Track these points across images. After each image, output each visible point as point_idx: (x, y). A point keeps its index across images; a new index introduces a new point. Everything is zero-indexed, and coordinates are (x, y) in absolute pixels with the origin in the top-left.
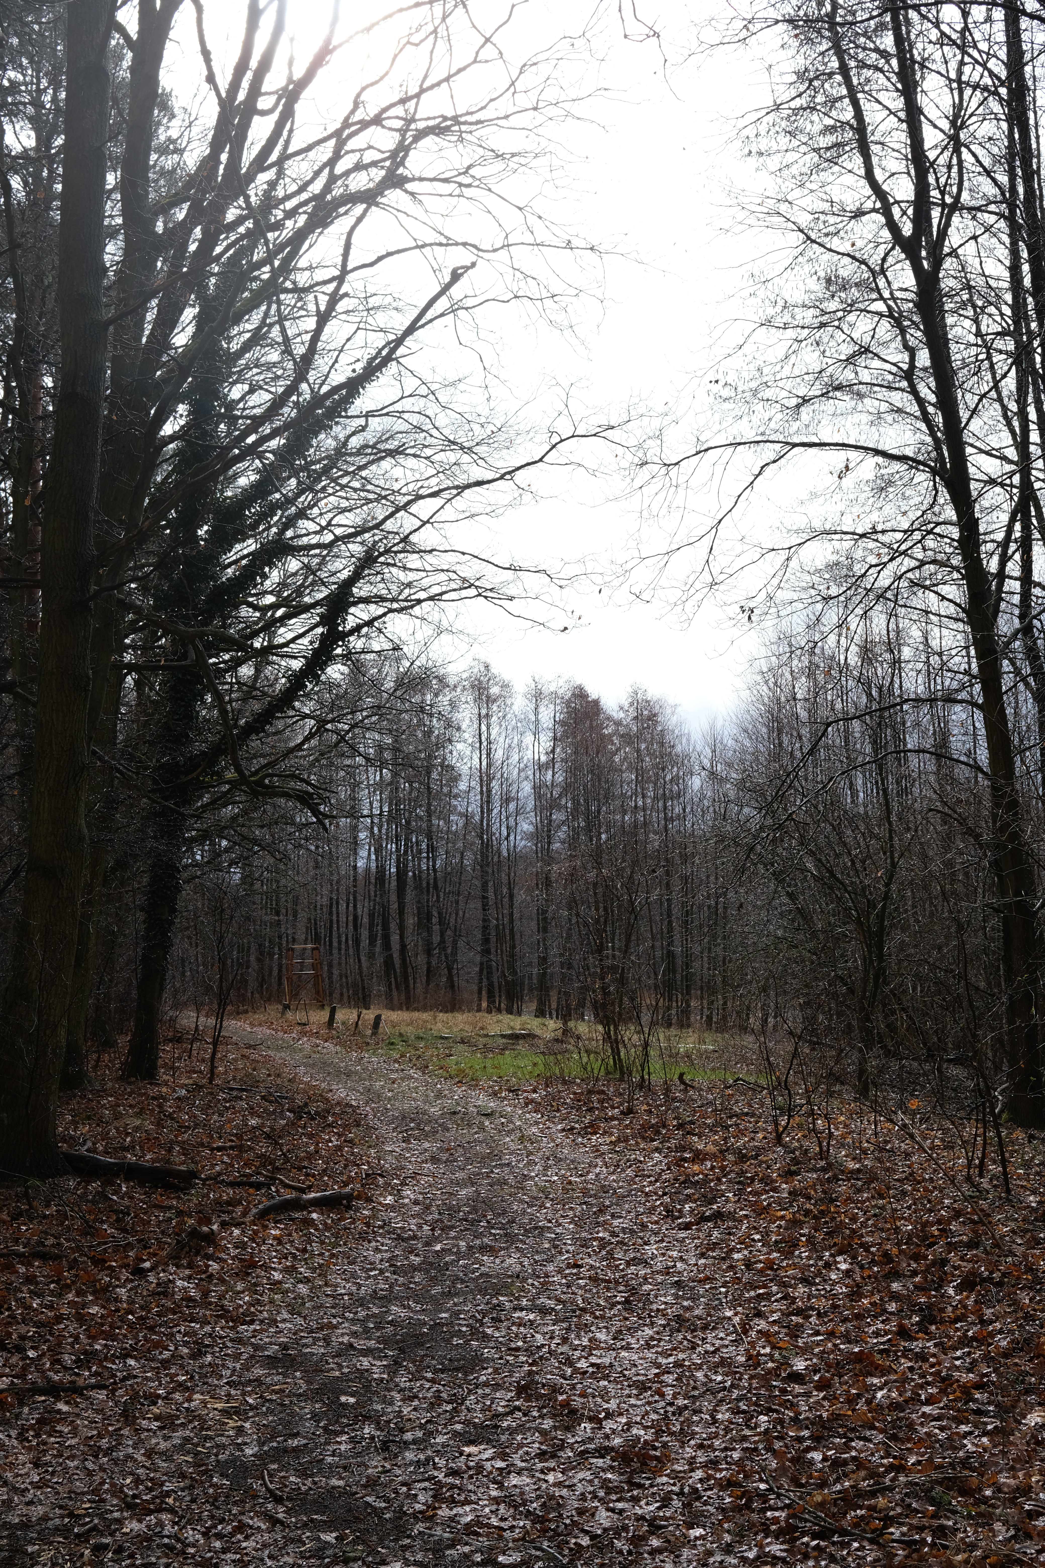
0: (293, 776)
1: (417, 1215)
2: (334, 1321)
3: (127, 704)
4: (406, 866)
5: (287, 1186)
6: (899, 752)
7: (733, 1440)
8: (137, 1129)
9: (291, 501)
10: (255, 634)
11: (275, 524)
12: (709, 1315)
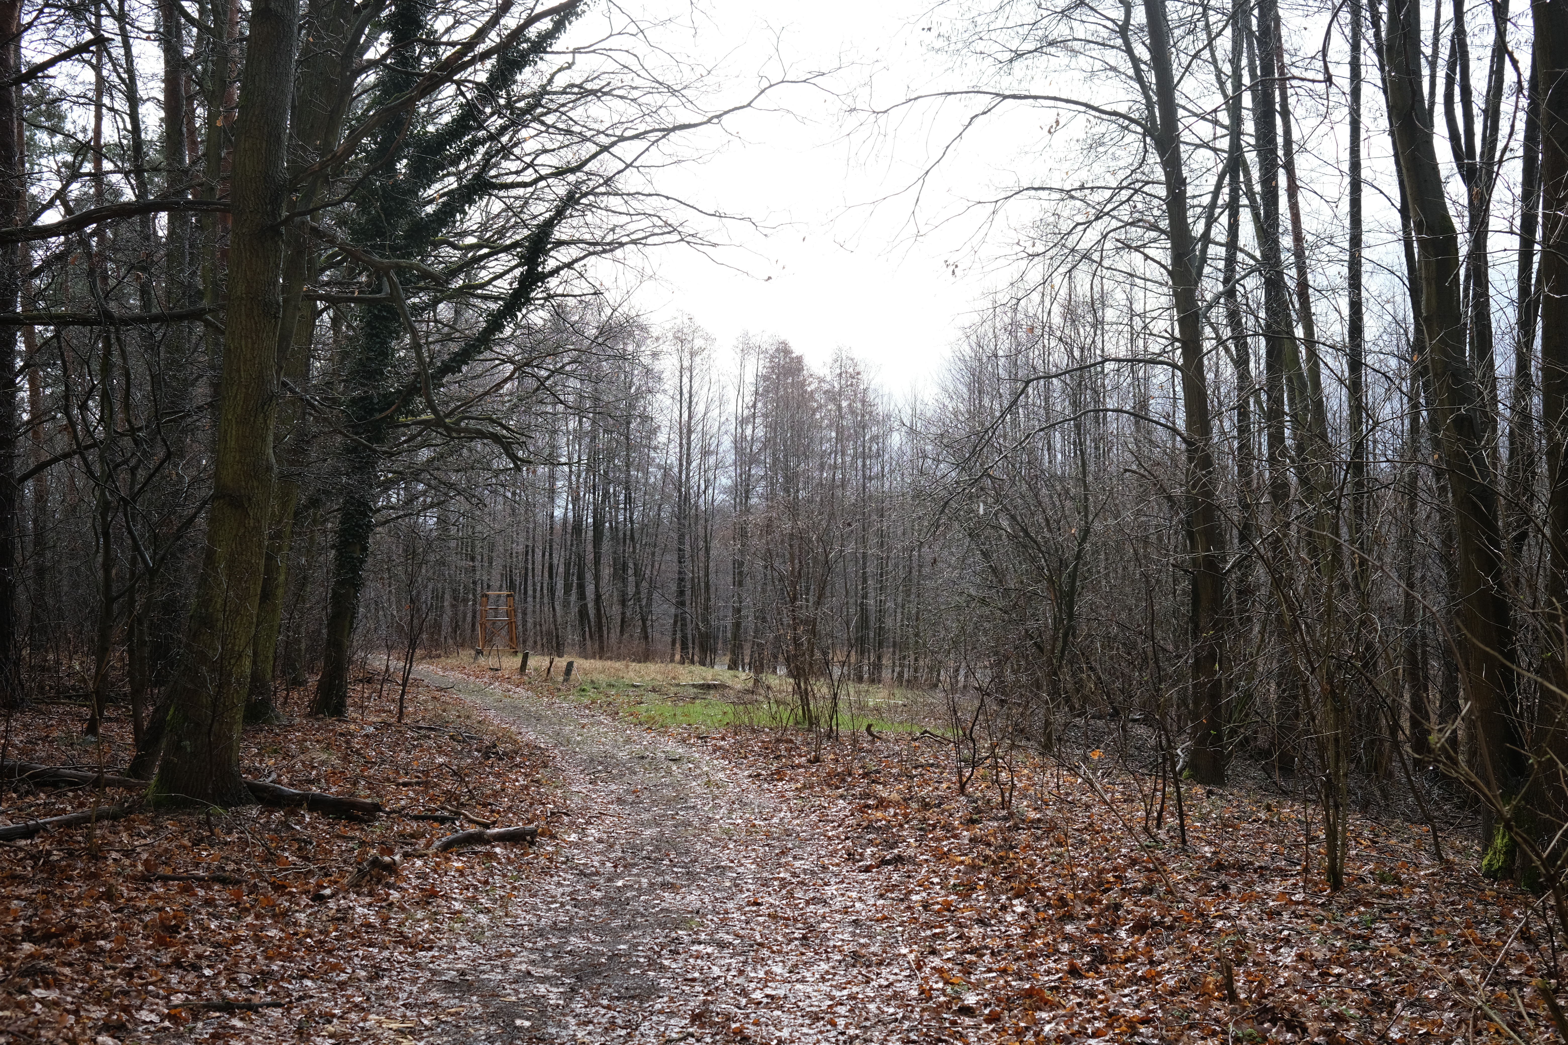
0: (492, 421)
1: (601, 853)
2: (513, 950)
4: (603, 516)
5: (471, 821)
6: (1098, 411)
8: (323, 763)
9: (494, 137)
10: (454, 275)
11: (478, 162)
12: (885, 952)
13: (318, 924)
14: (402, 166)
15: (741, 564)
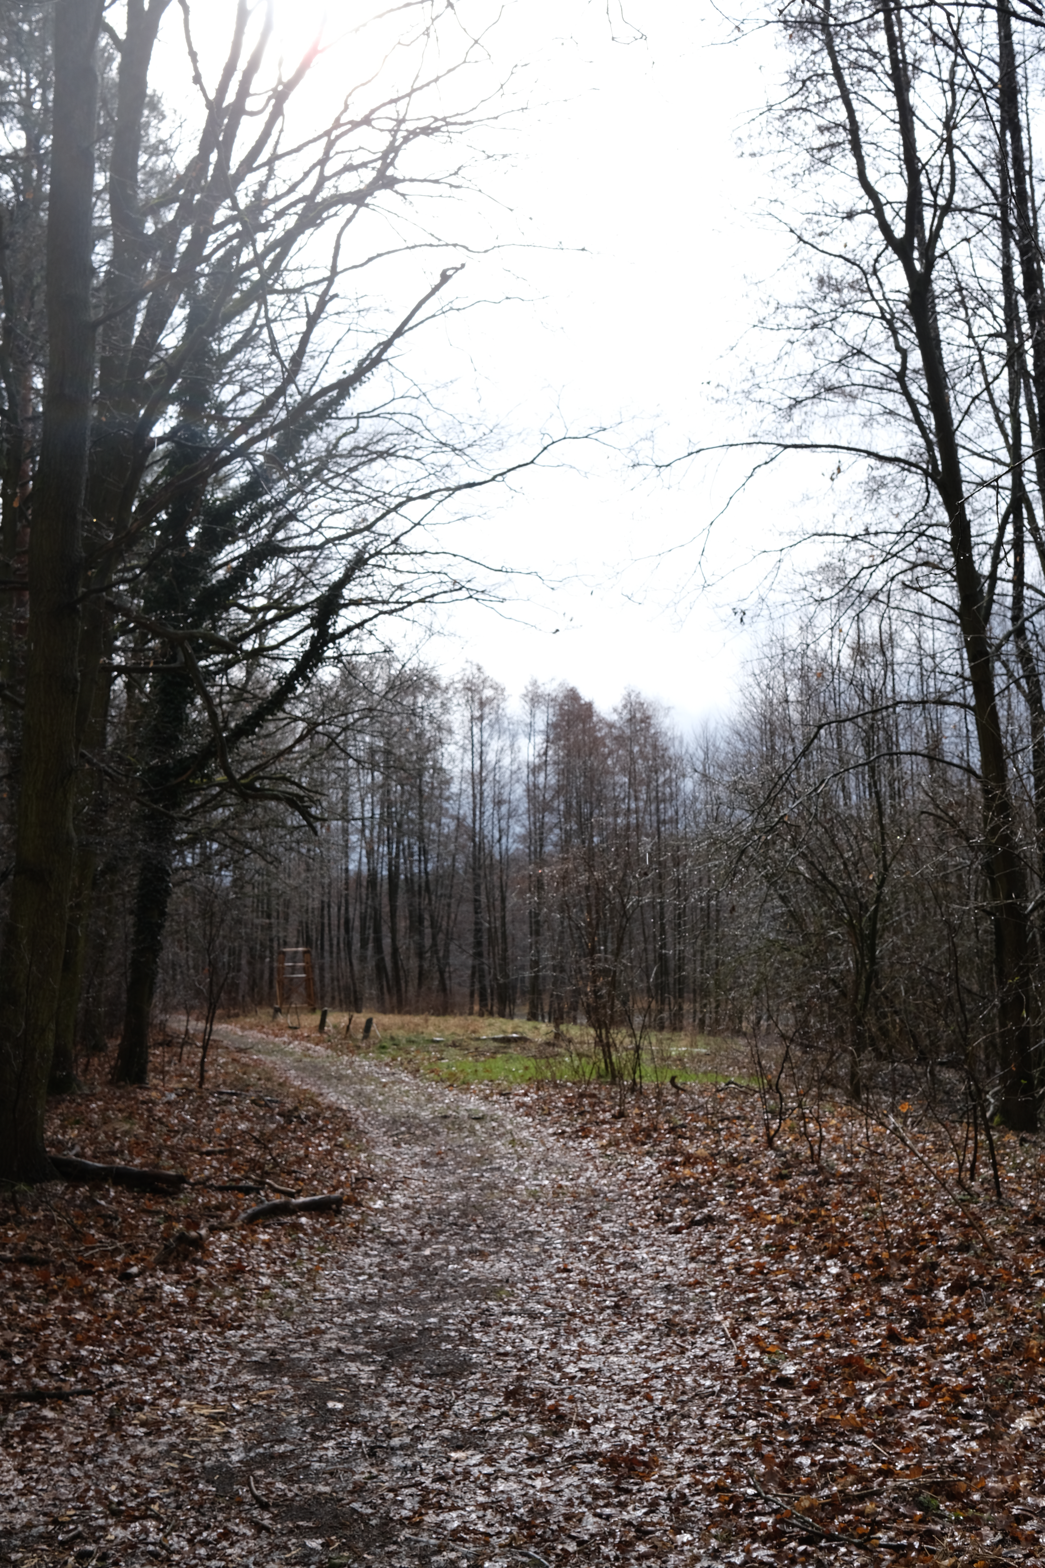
0: (285, 779)
1: (407, 1220)
2: (323, 1326)
3: (118, 707)
4: (397, 867)
5: (275, 1191)
6: (891, 755)
7: (721, 1445)
8: (126, 1133)
9: (281, 503)
10: (245, 637)
11: (266, 526)
12: (698, 1319)
13: (126, 1305)
14: (193, 534)
15: (537, 915)
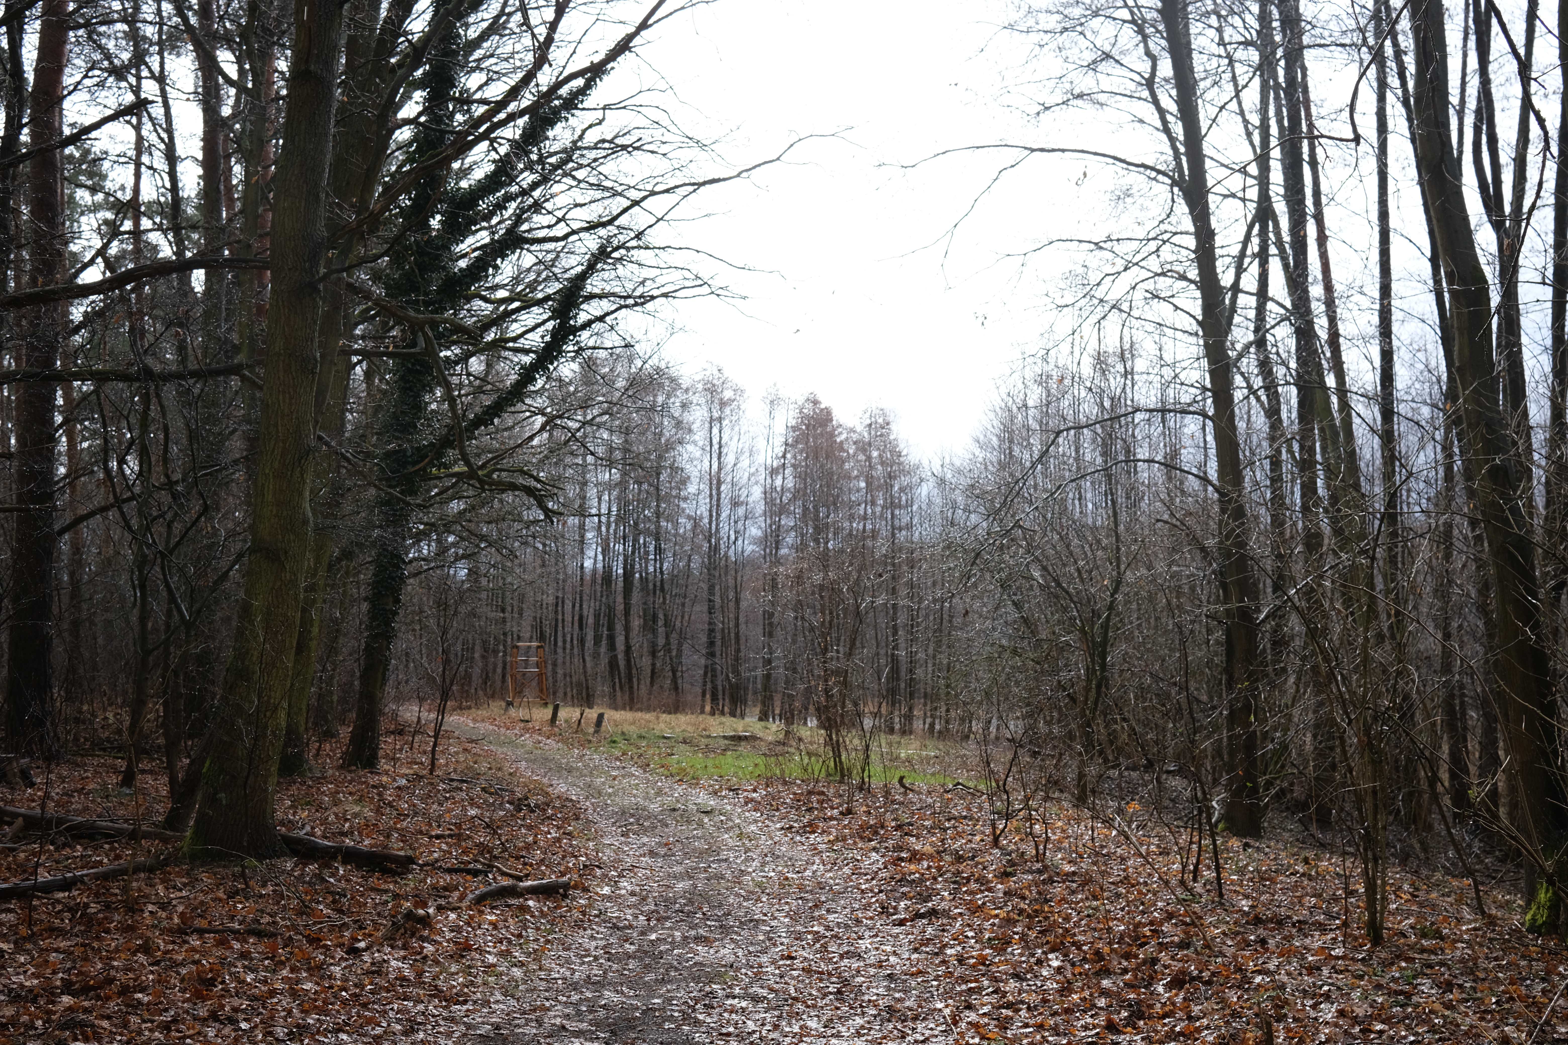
0: (522, 473)
1: (634, 906)
2: (547, 1004)
3: (357, 395)
4: (633, 566)
5: (504, 874)
6: (1129, 461)
8: (356, 815)
9: (525, 193)
10: (487, 328)
11: (509, 218)
12: (920, 1006)
13: (352, 978)
14: (435, 222)
15: (771, 615)
